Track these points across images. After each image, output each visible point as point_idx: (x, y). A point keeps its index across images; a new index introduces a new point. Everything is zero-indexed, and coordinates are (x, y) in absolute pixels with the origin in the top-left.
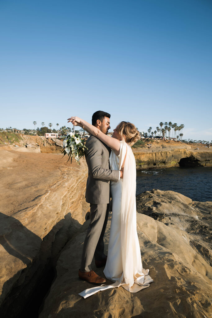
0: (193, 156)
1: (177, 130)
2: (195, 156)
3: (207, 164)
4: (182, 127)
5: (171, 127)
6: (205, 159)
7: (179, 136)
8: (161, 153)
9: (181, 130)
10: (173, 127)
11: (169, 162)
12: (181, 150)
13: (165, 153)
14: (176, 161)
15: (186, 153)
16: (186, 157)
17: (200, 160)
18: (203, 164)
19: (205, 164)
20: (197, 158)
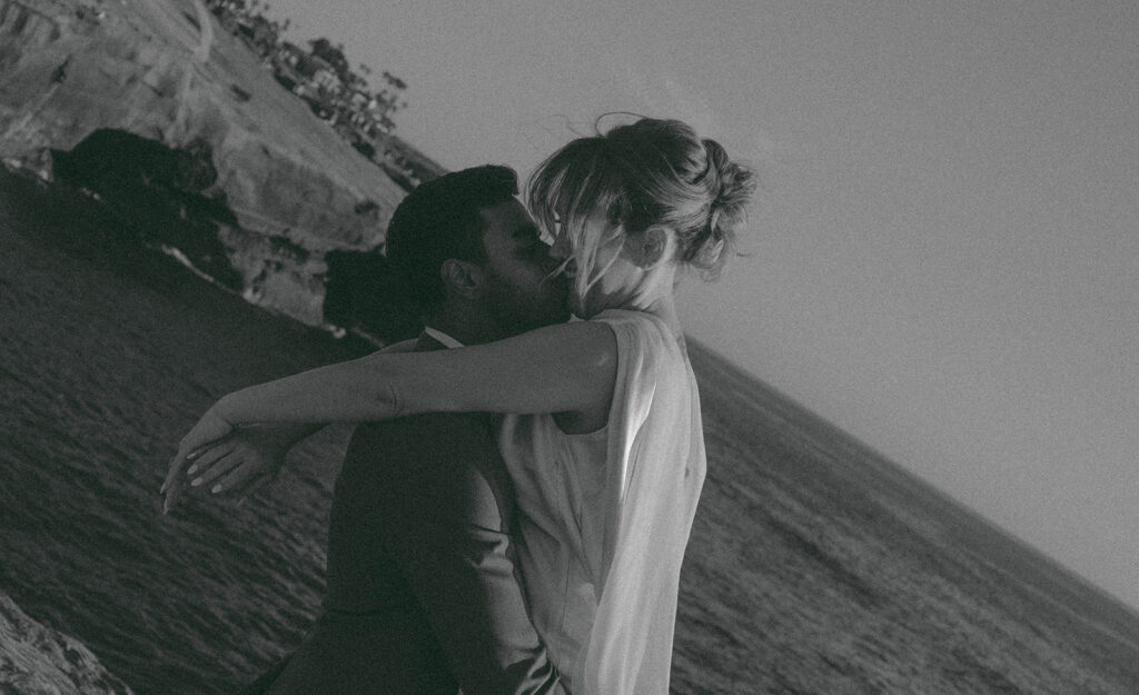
0: (208, 156)
2: (230, 164)
3: (273, 278)
6: (276, 228)
12: (146, 55)
14: (46, 133)
15: (167, 101)
16: (150, 136)
17: (242, 223)
18: (249, 263)
19: (263, 276)
20: (232, 192)
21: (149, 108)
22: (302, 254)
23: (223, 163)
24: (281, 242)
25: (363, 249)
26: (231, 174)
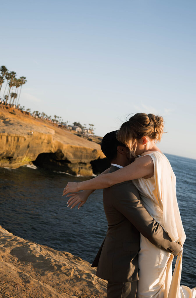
0: (61, 152)
1: (13, 85)
2: (66, 152)
3: (81, 170)
4: (20, 82)
5: (4, 78)
6: (79, 161)
7: (10, 97)
8: (7, 137)
9: (20, 87)
10: (8, 78)
11: (19, 159)
12: (43, 137)
13: (16, 138)
14: (30, 158)
15: (50, 144)
16: (49, 152)
17: (72, 162)
18: (76, 169)
19: (79, 171)
20: (68, 157)
21: (47, 147)
22: (85, 164)
23: (64, 152)
24: (81, 163)
25: (96, 159)
26: (67, 154)
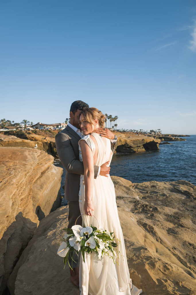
0: (127, 143)
1: (112, 121)
3: (138, 150)
4: (116, 118)
6: (137, 146)
7: (114, 127)
9: (115, 121)
10: (108, 119)
16: (121, 145)
17: (133, 147)
18: (135, 150)
19: (137, 150)
20: (131, 145)
21: (120, 143)
22: (140, 146)
24: (138, 146)
25: (145, 143)
26: (130, 144)
